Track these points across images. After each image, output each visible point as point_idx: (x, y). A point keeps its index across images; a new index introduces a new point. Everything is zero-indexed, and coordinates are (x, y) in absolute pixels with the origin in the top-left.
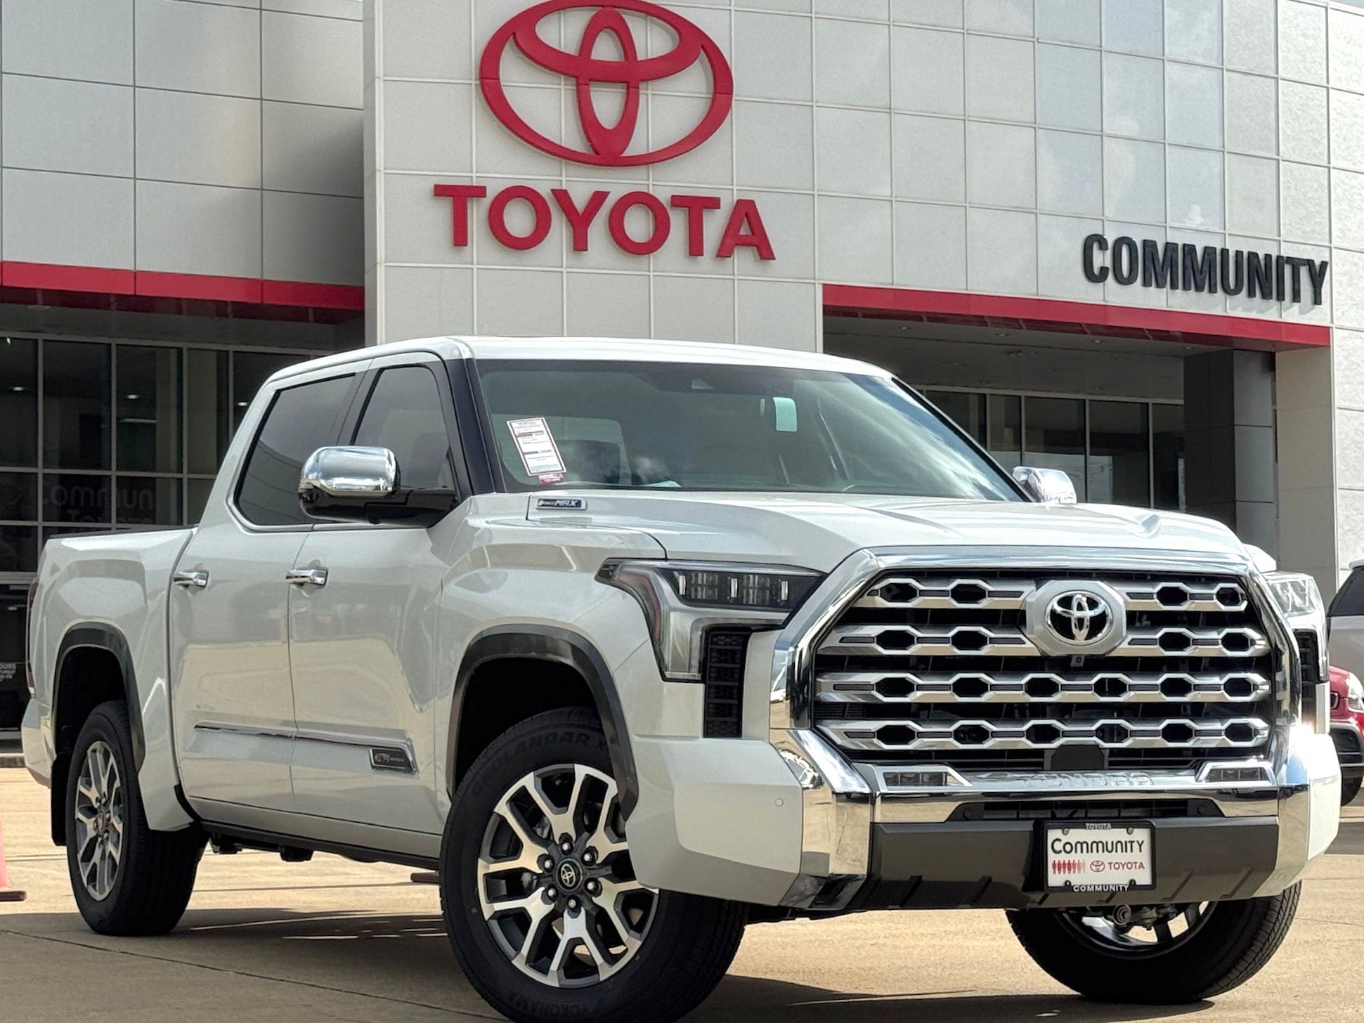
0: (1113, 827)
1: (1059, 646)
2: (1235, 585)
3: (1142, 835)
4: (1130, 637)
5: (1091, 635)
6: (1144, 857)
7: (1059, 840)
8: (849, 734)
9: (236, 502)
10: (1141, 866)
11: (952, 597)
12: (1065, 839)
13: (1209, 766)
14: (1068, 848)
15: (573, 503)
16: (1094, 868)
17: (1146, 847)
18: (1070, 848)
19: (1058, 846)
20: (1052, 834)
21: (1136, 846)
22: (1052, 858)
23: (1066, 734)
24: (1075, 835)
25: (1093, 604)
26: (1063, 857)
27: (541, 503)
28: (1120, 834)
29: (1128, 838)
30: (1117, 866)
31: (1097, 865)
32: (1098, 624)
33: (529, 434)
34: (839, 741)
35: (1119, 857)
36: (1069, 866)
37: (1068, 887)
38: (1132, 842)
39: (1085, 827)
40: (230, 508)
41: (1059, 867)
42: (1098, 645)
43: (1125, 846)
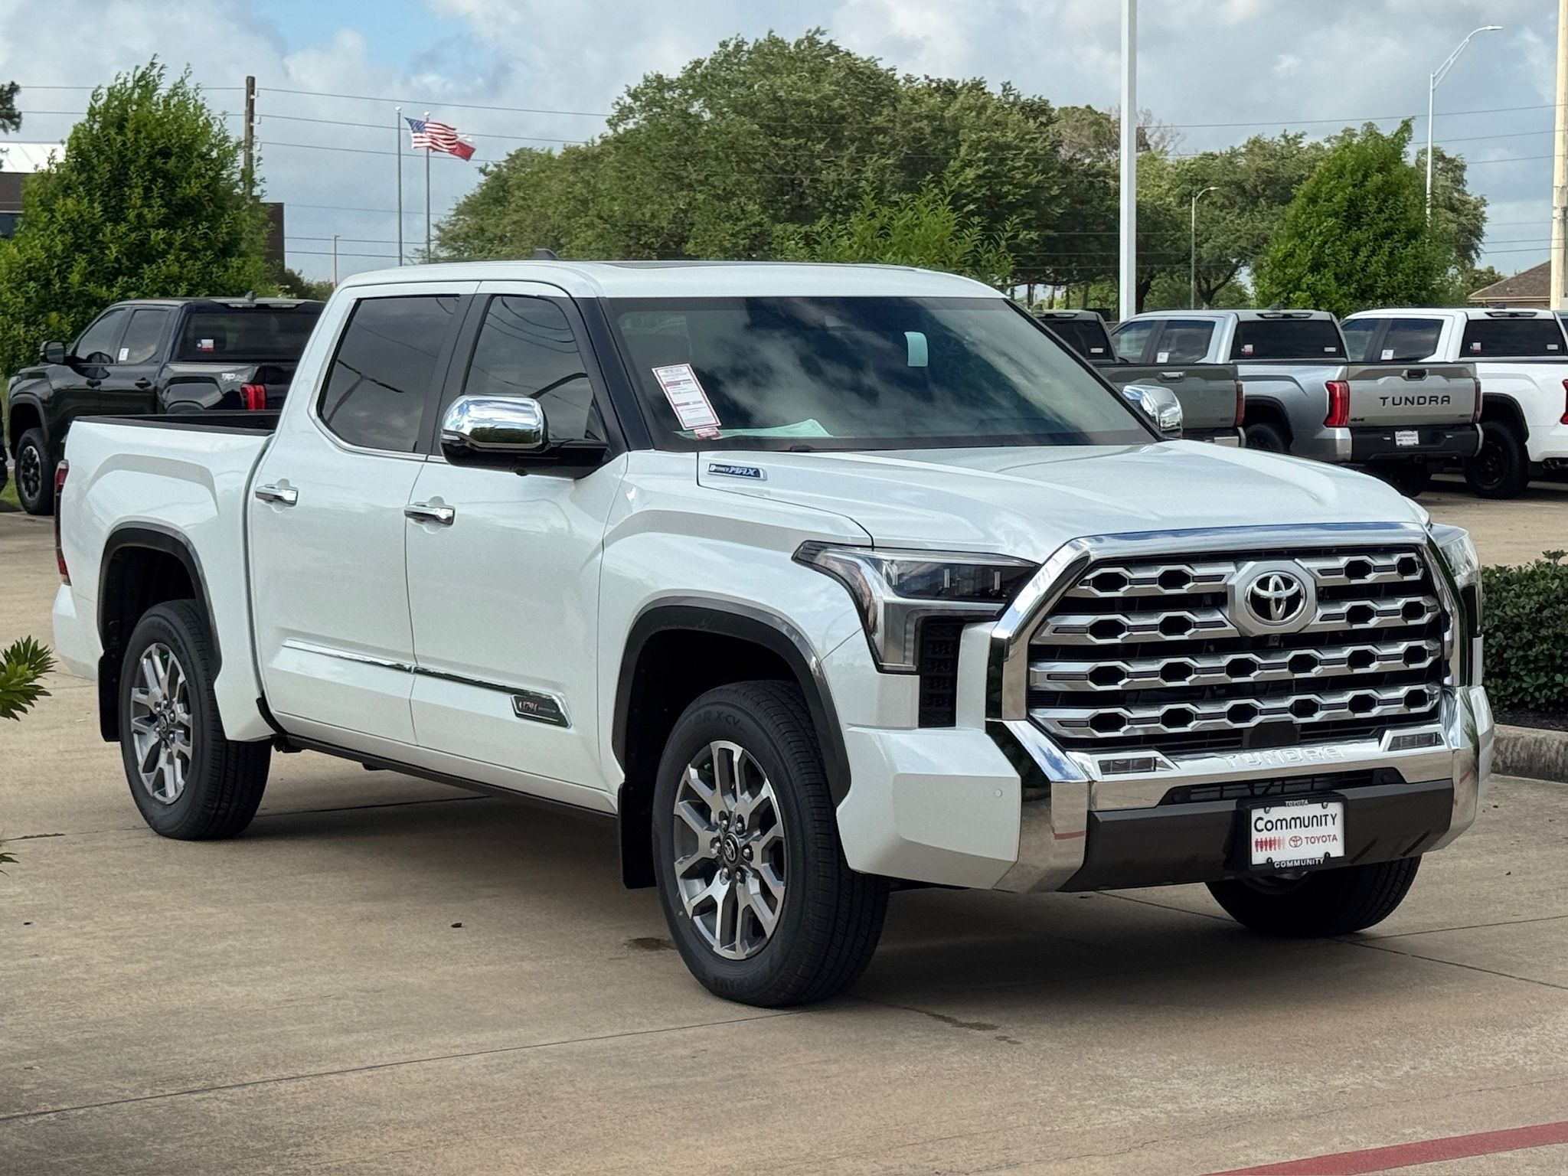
0: (1310, 803)
1: (1258, 627)
2: (1413, 555)
3: (1335, 809)
4: (1320, 612)
5: (1287, 613)
6: (1336, 829)
7: (1261, 819)
8: (1063, 723)
9: (320, 414)
10: (1335, 838)
11: (1160, 584)
12: (1266, 818)
13: (1389, 735)
14: (1269, 826)
15: (751, 472)
16: (1292, 843)
17: (1339, 820)
18: (1273, 825)
19: (1261, 825)
20: (1256, 814)
21: (1329, 818)
22: (1256, 836)
23: (1262, 712)
24: (1277, 813)
25: (1288, 583)
26: (1265, 835)
27: (714, 468)
28: (1316, 809)
29: (1323, 812)
30: (1312, 840)
31: (1295, 839)
32: (1293, 602)
33: (678, 383)
34: (1053, 730)
35: (1315, 831)
36: (1270, 844)
37: (1270, 862)
38: (1326, 816)
39: (1284, 805)
40: (314, 421)
41: (1262, 844)
42: (1291, 624)
43: (1320, 820)
